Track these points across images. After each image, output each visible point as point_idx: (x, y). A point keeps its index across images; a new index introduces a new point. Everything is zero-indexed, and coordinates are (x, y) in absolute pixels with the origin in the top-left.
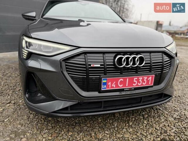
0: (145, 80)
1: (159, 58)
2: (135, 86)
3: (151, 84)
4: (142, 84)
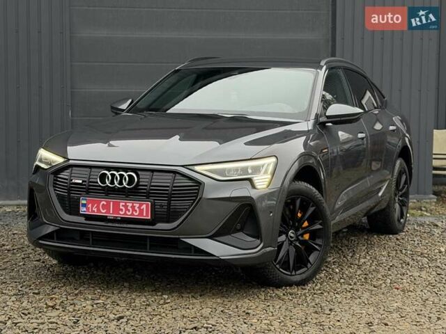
0: (136, 208)
1: (166, 180)
2: (122, 214)
3: (147, 216)
4: (132, 214)
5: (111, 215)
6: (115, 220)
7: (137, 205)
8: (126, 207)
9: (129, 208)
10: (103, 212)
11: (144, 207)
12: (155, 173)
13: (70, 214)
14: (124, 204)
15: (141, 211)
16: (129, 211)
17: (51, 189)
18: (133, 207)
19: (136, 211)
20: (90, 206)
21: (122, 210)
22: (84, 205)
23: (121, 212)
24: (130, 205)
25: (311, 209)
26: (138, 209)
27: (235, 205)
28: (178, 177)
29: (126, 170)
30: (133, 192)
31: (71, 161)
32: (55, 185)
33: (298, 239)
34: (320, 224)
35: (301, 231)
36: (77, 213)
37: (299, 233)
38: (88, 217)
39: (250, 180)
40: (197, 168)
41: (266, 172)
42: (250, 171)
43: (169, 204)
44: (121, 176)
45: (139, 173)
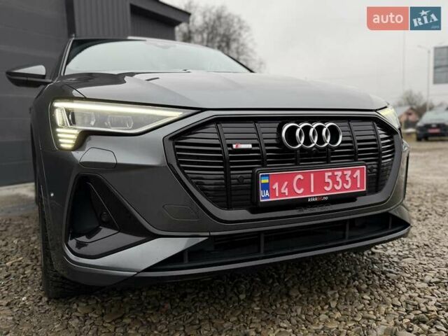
2: (328, 190)
3: (362, 186)
4: (343, 188)
5: (313, 195)
6: (320, 202)
7: (349, 173)
8: (333, 178)
9: (338, 179)
10: (300, 193)
11: (358, 173)
14: (330, 174)
15: (354, 180)
18: (343, 177)
19: (347, 182)
20: (276, 186)
21: (328, 184)
22: (266, 187)
23: (326, 188)
24: (339, 174)
26: (350, 178)
30: (337, 153)
43: (378, 166)
44: (320, 129)
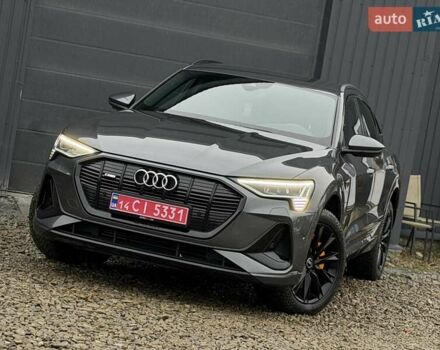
0: (173, 213)
1: (206, 188)
2: (156, 216)
3: (183, 221)
4: (167, 217)
5: (143, 215)
6: (147, 221)
7: (174, 209)
8: (161, 209)
9: (165, 211)
10: (135, 211)
11: (181, 212)
12: (196, 180)
13: (97, 208)
14: (159, 206)
15: (177, 216)
16: (164, 214)
17: (78, 179)
18: (169, 211)
19: (172, 215)
20: (121, 203)
21: (156, 212)
22: (115, 201)
24: (166, 208)
25: (331, 240)
26: (175, 213)
27: (273, 224)
28: (220, 187)
29: (166, 172)
30: (171, 196)
31: (103, 154)
32: (81, 176)
33: (314, 268)
34: (337, 256)
35: (318, 260)
36: (106, 208)
37: (316, 262)
38: (115, 214)
39: (289, 200)
40: (240, 181)
41: (304, 195)
42: (288, 192)
43: (207, 213)
44: (161, 177)
45: (180, 177)
